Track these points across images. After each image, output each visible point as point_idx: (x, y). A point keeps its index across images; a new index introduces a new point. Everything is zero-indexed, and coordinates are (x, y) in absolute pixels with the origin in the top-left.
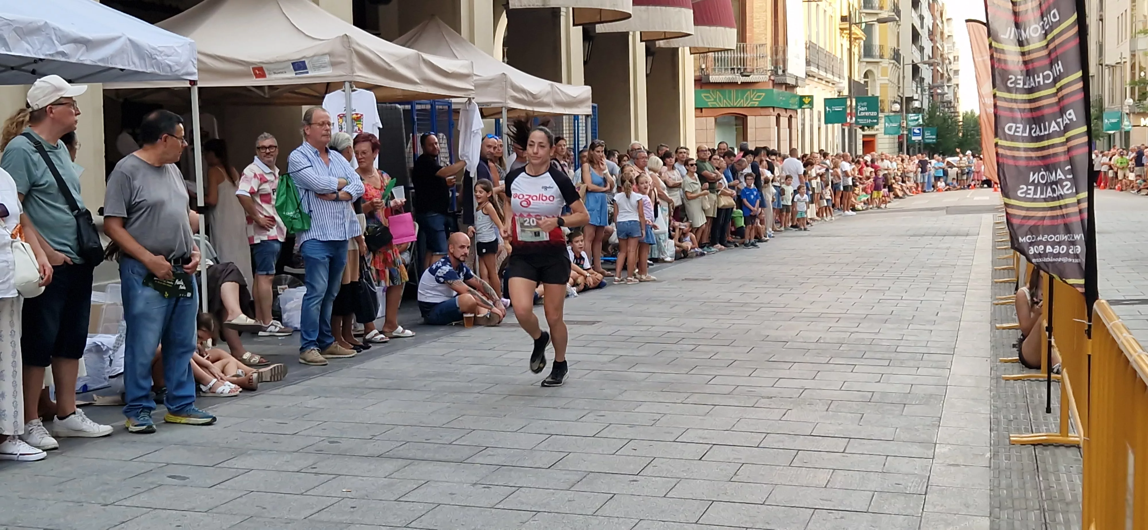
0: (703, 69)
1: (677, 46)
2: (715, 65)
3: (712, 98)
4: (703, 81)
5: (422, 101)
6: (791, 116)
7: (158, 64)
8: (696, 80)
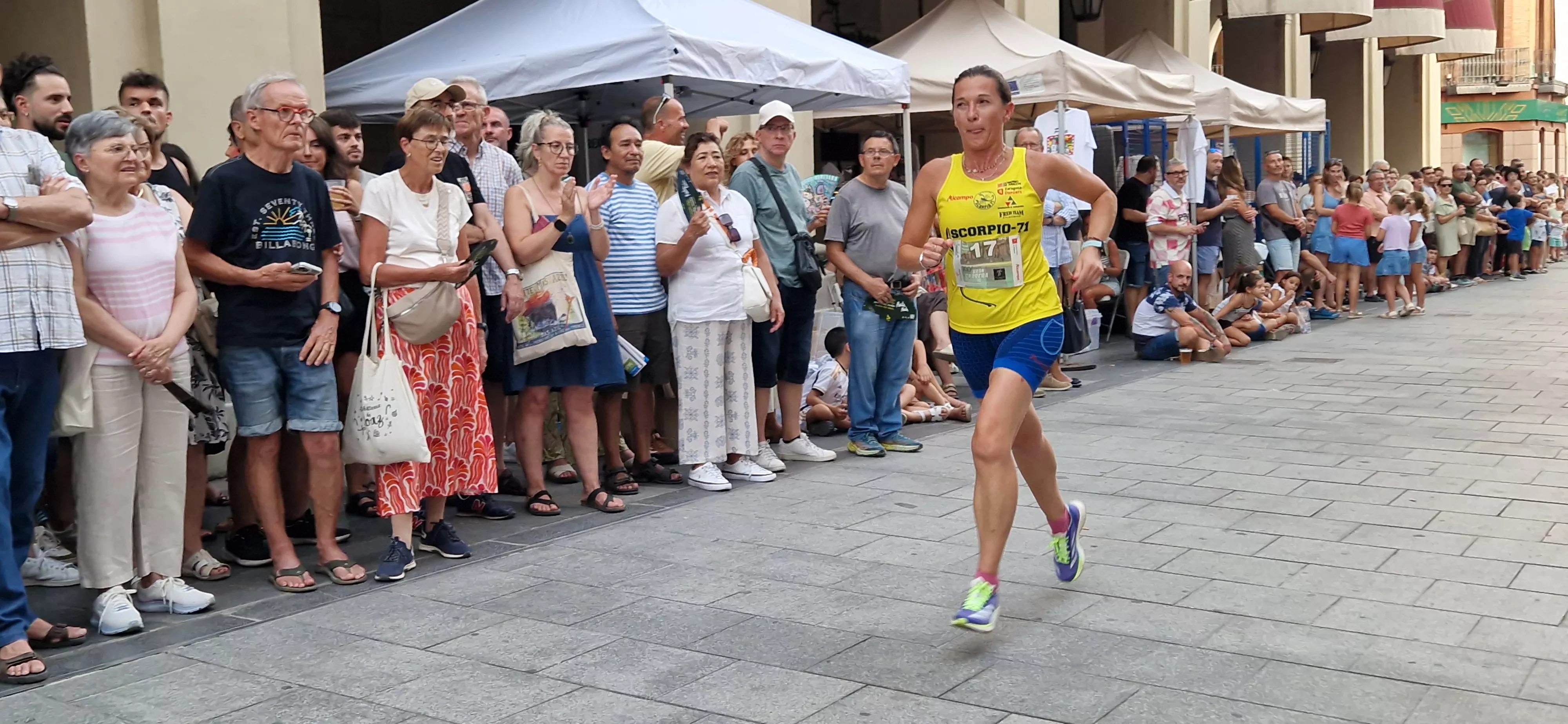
0: (1448, 80)
1: (1420, 54)
2: (1464, 74)
3: (1460, 113)
4: (1449, 93)
5: (1134, 121)
6: (1558, 131)
7: (873, 88)
8: (1442, 92)
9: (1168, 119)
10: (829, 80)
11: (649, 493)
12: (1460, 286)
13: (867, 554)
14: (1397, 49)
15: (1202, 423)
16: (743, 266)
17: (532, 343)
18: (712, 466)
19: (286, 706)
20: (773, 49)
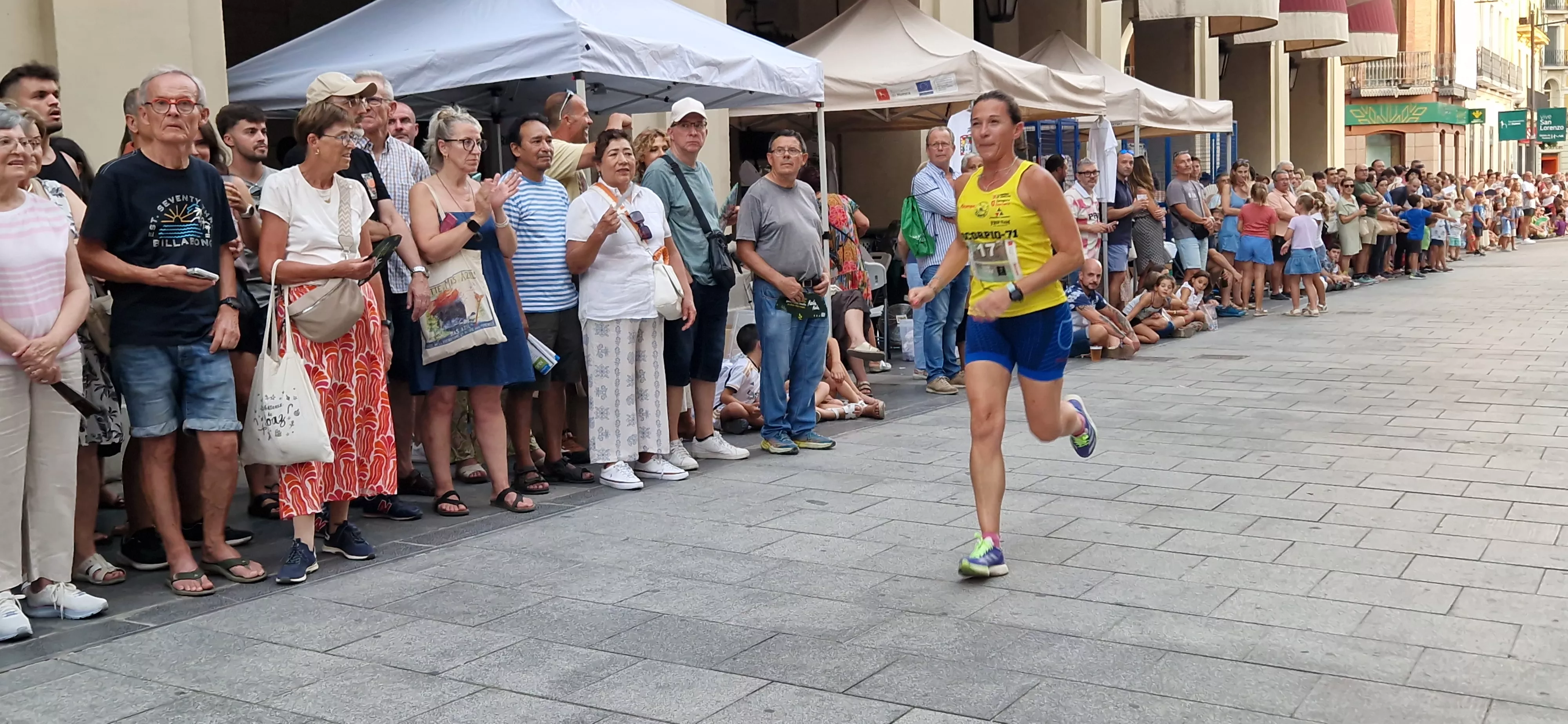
0: (1352, 83)
1: (1325, 56)
2: (1367, 77)
3: (1364, 114)
4: (1353, 95)
5: (1046, 121)
6: (1457, 133)
7: (787, 86)
8: (1346, 95)
9: (1080, 119)
10: (743, 78)
11: (559, 492)
12: (1362, 284)
13: (777, 552)
14: (1303, 52)
15: (1110, 419)
16: (654, 264)
17: (441, 342)
18: (624, 464)
19: (179, 712)
20: (686, 47)
